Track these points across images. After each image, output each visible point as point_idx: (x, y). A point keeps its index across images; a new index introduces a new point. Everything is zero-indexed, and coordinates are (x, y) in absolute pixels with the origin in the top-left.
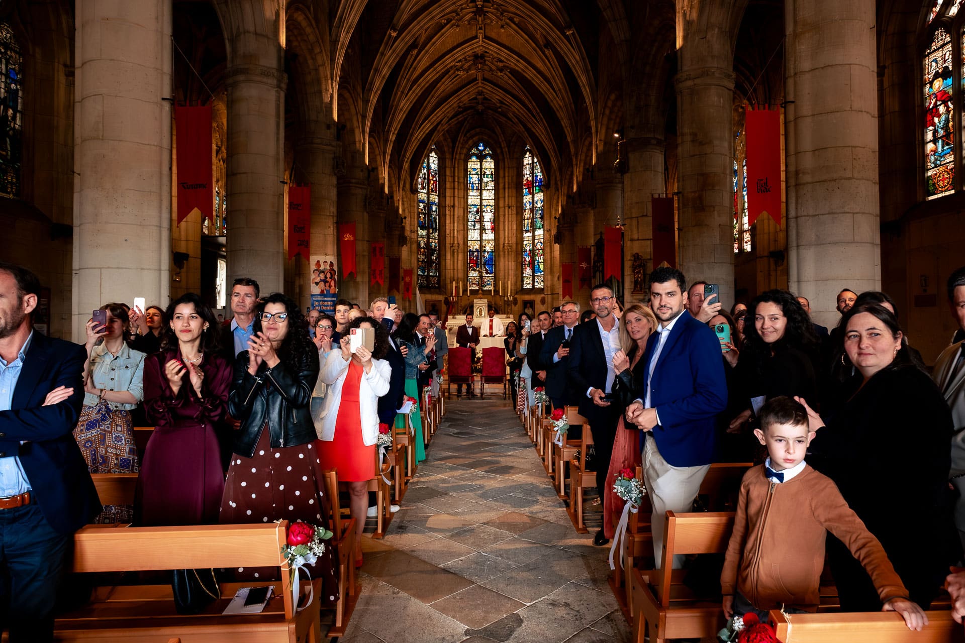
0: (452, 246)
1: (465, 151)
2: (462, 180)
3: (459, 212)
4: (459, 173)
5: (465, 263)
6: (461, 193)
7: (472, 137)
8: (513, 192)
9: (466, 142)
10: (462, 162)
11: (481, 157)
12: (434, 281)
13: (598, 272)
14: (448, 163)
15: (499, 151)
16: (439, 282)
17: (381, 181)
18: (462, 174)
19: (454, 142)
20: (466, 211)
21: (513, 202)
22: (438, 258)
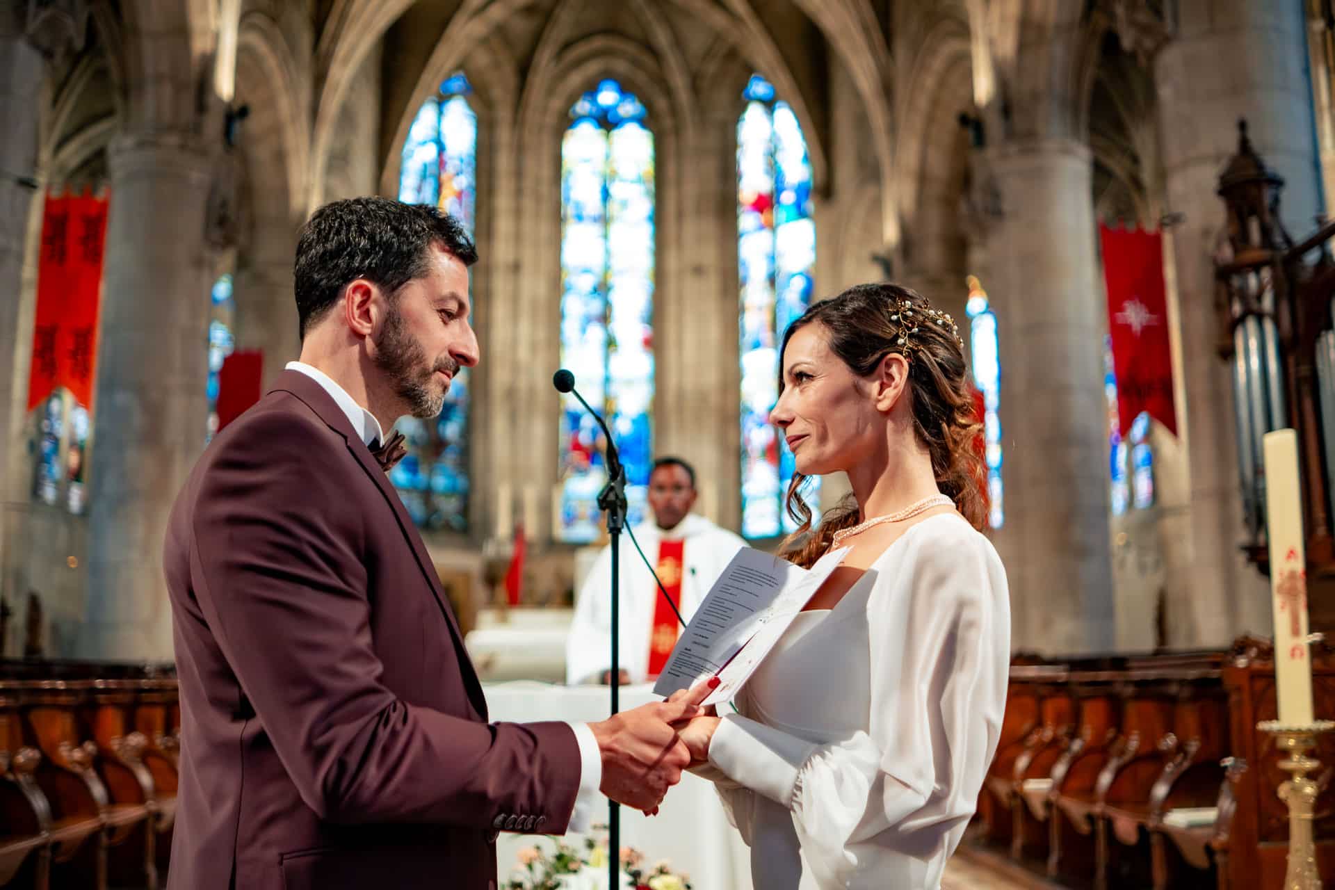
0: (511, 393)
1: (557, 104)
2: (545, 189)
3: (533, 286)
4: (537, 167)
5: (554, 453)
6: (545, 229)
7: (579, 63)
8: (709, 226)
9: (562, 76)
10: (547, 139)
11: (607, 122)
12: (449, 506)
13: (1251, 325)
14: (504, 135)
15: (661, 104)
16: (465, 510)
17: (200, 45)
18: (546, 172)
19: (524, 70)
20: (557, 287)
21: (709, 255)
22: (467, 431)
